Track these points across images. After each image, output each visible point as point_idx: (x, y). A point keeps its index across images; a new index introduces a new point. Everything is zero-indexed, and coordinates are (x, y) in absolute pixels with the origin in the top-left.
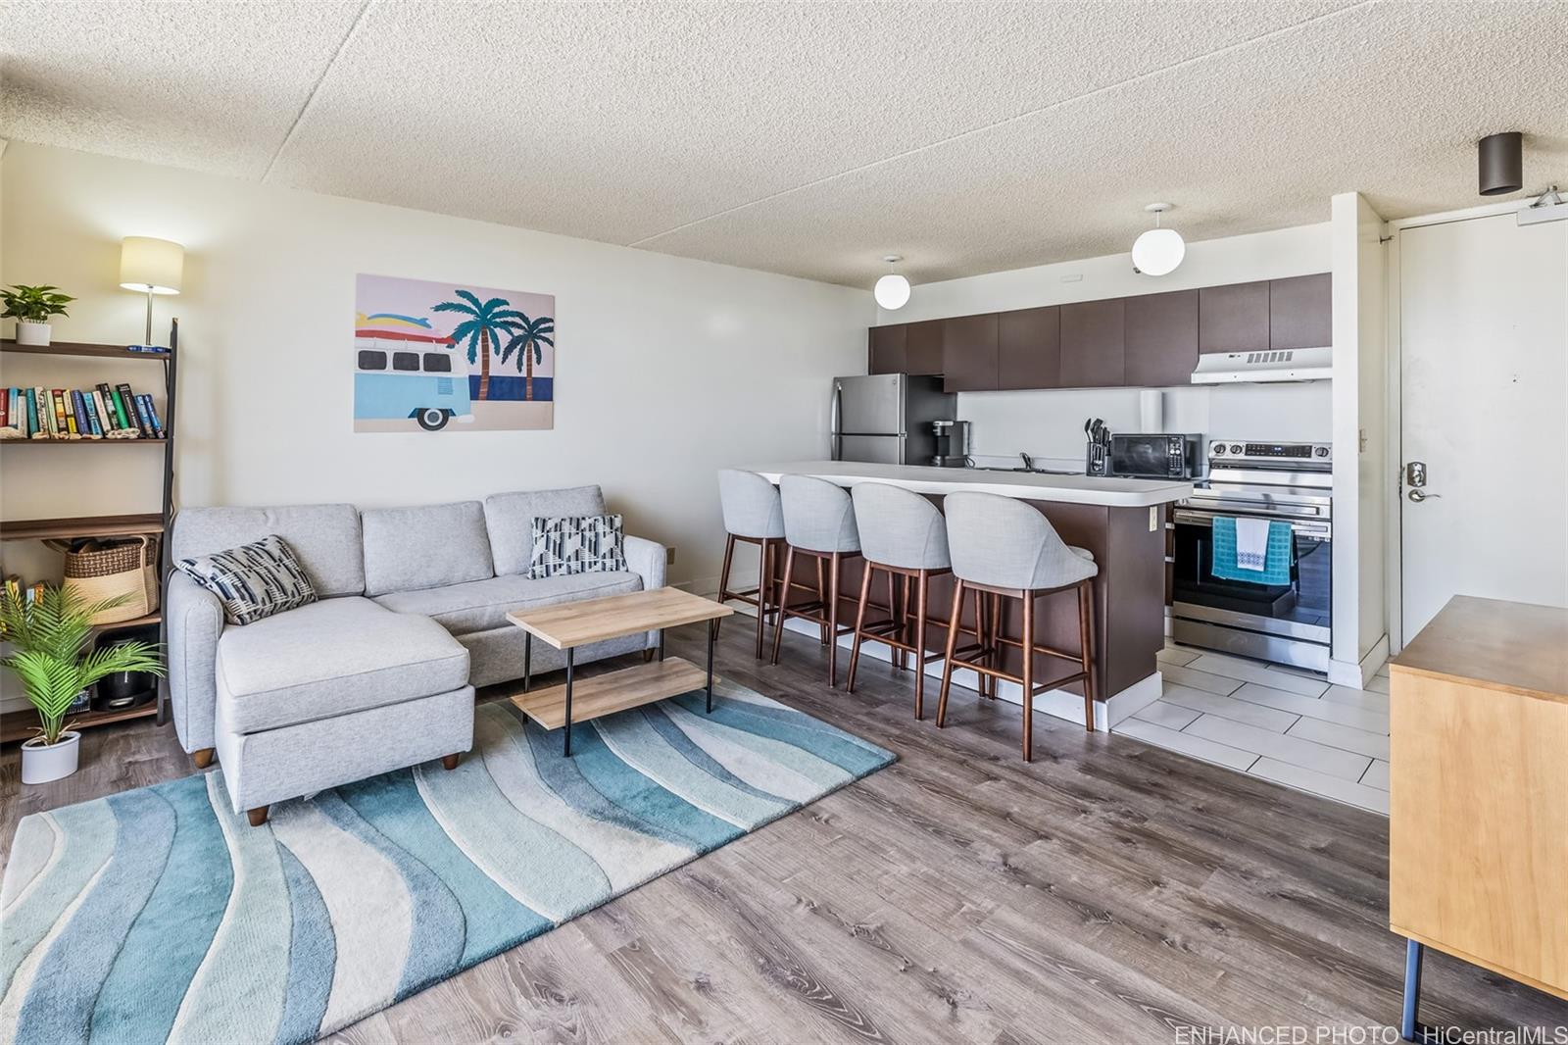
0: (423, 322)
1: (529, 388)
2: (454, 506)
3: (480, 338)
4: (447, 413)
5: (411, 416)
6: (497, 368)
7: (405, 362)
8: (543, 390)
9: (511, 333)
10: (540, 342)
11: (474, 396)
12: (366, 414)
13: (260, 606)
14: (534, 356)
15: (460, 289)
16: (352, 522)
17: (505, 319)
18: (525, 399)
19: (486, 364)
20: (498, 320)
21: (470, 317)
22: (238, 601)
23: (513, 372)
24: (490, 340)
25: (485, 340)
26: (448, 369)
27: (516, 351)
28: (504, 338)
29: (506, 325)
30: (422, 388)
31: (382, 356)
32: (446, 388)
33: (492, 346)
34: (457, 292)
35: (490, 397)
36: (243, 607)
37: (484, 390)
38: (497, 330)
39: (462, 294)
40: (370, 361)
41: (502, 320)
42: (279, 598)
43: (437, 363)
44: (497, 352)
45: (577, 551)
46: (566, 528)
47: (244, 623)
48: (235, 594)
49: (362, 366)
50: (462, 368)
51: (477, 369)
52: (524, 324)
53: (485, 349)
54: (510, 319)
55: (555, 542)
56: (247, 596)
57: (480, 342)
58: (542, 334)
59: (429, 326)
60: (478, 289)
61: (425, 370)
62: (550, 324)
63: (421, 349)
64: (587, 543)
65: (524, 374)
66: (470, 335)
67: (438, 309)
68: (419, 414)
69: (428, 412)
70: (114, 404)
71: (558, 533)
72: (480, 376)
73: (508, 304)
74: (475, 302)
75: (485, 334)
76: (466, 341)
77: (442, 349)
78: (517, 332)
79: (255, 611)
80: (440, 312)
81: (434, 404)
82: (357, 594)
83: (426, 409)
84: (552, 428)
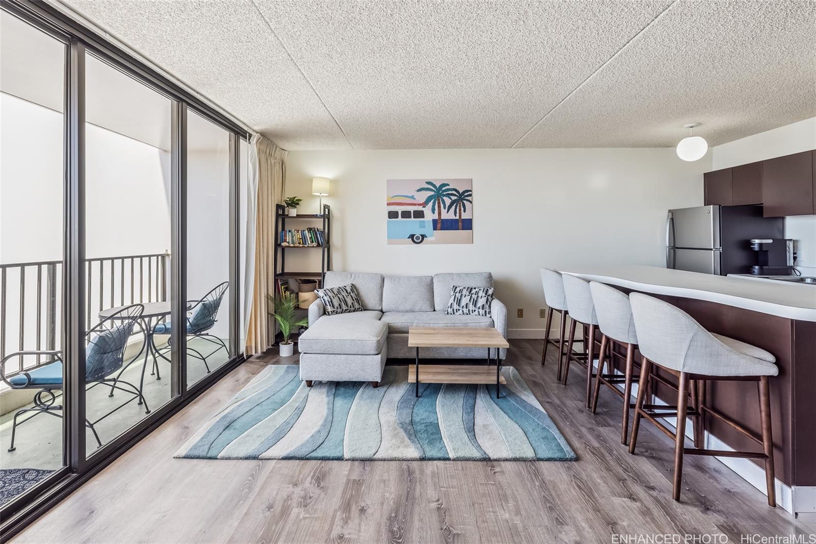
0: (412, 197)
1: (460, 224)
2: (421, 278)
3: (437, 202)
4: (423, 236)
5: (408, 238)
6: (446, 215)
7: (406, 215)
8: (467, 225)
9: (450, 198)
10: (465, 202)
11: (435, 228)
12: (392, 237)
13: (336, 309)
14: (462, 209)
15: (427, 181)
16: (379, 281)
17: (448, 192)
18: (458, 229)
19: (440, 214)
20: (444, 193)
21: (432, 193)
22: (329, 306)
23: (453, 217)
24: (441, 203)
25: (439, 203)
26: (423, 217)
27: (454, 207)
28: (448, 201)
29: (448, 195)
30: (413, 226)
31: (397, 212)
32: (422, 225)
33: (442, 205)
34: (426, 182)
35: (442, 229)
36: (329, 309)
37: (439, 225)
38: (444, 198)
39: (428, 183)
40: (393, 215)
41: (446, 193)
42: (344, 307)
43: (419, 214)
44: (445, 208)
45: (467, 304)
46: (465, 292)
47: (329, 315)
48: (328, 304)
49: (389, 218)
50: (429, 216)
51: (436, 217)
52: (457, 194)
53: (439, 207)
54: (450, 192)
55: (458, 298)
56: (331, 305)
57: (437, 204)
58: (466, 198)
59: (415, 199)
60: (436, 180)
61: (414, 218)
62: (470, 193)
63: (412, 209)
64: (472, 300)
65: (457, 217)
66: (432, 201)
67: (418, 191)
68: (412, 237)
69: (415, 236)
70: (311, 235)
71: (460, 294)
72: (437, 220)
73: (449, 185)
74: (434, 186)
75: (439, 200)
76: (431, 204)
77: (420, 208)
78: (454, 198)
79: (334, 311)
80: (419, 192)
81: (418, 233)
82: (379, 310)
83: (415, 235)
84: (473, 243)
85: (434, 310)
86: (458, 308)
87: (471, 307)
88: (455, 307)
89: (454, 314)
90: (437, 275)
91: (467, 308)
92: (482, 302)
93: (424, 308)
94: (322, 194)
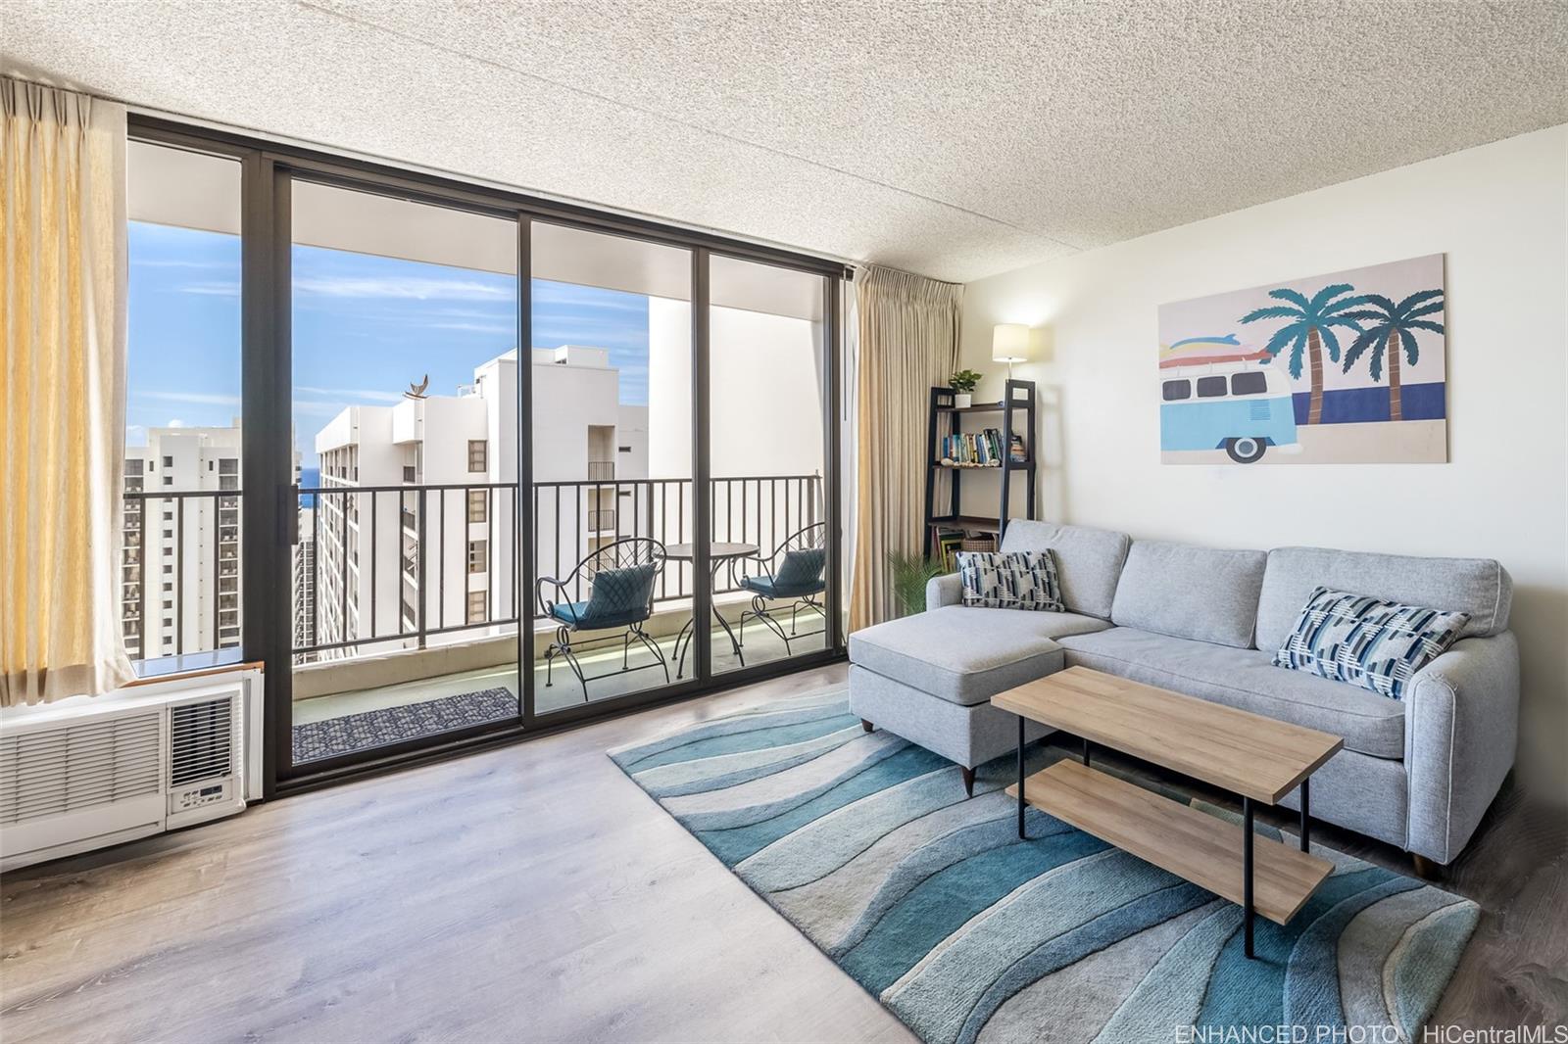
0: (1230, 340)
1: (1397, 402)
2: (1225, 555)
3: (1307, 343)
4: (1263, 443)
5: (1218, 448)
6: (1335, 378)
7: (1212, 387)
8: (1429, 402)
9: (1357, 328)
10: (1414, 331)
11: (1301, 418)
12: (1173, 441)
13: (982, 598)
14: (1403, 354)
15: (1275, 289)
16: (1115, 547)
17: (1347, 311)
18: (1388, 418)
19: (1317, 376)
20: (1335, 314)
21: (1292, 320)
22: (970, 588)
23: (1369, 382)
24: (1323, 344)
25: (1315, 346)
26: (1263, 389)
27: (1369, 352)
28: (1346, 337)
29: (1349, 319)
30: (1232, 412)
31: (1186, 384)
32: (1261, 412)
33: (1325, 351)
34: (1270, 293)
36: (970, 594)
37: (1315, 411)
38: (1335, 329)
39: (1276, 294)
40: (1175, 390)
41: (1342, 312)
42: (1006, 596)
43: (1252, 383)
44: (1335, 358)
45: (1336, 646)
47: (967, 606)
48: (969, 584)
49: (1167, 397)
50: (1281, 384)
51: (1305, 384)
52: (1382, 311)
53: (1316, 357)
54: (1355, 309)
56: (975, 588)
57: (1307, 349)
58: (1420, 318)
59: (1237, 343)
60: (1303, 282)
61: (1234, 393)
62: (1438, 299)
63: (1227, 370)
65: (1384, 381)
66: (1291, 344)
67: (1246, 320)
68: (1228, 444)
69: (1238, 443)
70: (991, 443)
71: (1325, 614)
72: (1309, 393)
73: (1352, 289)
74: (1298, 298)
75: (1314, 337)
76: (1286, 352)
77: (1254, 366)
78: (1368, 325)
79: (978, 600)
80: (1250, 323)
81: (1246, 433)
82: (1104, 619)
83: (1239, 439)
84: (1448, 461)
85: (1254, 648)
86: (1306, 652)
87: (1348, 659)
88: (1300, 648)
89: (1294, 667)
90: (1278, 550)
91: (1332, 659)
92: (1389, 648)
93: (1217, 634)
94: (1014, 360)
